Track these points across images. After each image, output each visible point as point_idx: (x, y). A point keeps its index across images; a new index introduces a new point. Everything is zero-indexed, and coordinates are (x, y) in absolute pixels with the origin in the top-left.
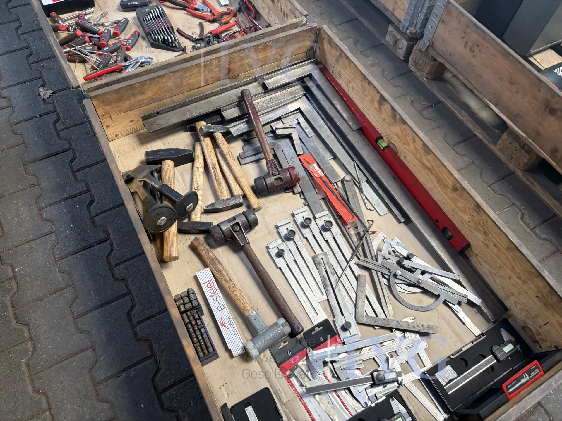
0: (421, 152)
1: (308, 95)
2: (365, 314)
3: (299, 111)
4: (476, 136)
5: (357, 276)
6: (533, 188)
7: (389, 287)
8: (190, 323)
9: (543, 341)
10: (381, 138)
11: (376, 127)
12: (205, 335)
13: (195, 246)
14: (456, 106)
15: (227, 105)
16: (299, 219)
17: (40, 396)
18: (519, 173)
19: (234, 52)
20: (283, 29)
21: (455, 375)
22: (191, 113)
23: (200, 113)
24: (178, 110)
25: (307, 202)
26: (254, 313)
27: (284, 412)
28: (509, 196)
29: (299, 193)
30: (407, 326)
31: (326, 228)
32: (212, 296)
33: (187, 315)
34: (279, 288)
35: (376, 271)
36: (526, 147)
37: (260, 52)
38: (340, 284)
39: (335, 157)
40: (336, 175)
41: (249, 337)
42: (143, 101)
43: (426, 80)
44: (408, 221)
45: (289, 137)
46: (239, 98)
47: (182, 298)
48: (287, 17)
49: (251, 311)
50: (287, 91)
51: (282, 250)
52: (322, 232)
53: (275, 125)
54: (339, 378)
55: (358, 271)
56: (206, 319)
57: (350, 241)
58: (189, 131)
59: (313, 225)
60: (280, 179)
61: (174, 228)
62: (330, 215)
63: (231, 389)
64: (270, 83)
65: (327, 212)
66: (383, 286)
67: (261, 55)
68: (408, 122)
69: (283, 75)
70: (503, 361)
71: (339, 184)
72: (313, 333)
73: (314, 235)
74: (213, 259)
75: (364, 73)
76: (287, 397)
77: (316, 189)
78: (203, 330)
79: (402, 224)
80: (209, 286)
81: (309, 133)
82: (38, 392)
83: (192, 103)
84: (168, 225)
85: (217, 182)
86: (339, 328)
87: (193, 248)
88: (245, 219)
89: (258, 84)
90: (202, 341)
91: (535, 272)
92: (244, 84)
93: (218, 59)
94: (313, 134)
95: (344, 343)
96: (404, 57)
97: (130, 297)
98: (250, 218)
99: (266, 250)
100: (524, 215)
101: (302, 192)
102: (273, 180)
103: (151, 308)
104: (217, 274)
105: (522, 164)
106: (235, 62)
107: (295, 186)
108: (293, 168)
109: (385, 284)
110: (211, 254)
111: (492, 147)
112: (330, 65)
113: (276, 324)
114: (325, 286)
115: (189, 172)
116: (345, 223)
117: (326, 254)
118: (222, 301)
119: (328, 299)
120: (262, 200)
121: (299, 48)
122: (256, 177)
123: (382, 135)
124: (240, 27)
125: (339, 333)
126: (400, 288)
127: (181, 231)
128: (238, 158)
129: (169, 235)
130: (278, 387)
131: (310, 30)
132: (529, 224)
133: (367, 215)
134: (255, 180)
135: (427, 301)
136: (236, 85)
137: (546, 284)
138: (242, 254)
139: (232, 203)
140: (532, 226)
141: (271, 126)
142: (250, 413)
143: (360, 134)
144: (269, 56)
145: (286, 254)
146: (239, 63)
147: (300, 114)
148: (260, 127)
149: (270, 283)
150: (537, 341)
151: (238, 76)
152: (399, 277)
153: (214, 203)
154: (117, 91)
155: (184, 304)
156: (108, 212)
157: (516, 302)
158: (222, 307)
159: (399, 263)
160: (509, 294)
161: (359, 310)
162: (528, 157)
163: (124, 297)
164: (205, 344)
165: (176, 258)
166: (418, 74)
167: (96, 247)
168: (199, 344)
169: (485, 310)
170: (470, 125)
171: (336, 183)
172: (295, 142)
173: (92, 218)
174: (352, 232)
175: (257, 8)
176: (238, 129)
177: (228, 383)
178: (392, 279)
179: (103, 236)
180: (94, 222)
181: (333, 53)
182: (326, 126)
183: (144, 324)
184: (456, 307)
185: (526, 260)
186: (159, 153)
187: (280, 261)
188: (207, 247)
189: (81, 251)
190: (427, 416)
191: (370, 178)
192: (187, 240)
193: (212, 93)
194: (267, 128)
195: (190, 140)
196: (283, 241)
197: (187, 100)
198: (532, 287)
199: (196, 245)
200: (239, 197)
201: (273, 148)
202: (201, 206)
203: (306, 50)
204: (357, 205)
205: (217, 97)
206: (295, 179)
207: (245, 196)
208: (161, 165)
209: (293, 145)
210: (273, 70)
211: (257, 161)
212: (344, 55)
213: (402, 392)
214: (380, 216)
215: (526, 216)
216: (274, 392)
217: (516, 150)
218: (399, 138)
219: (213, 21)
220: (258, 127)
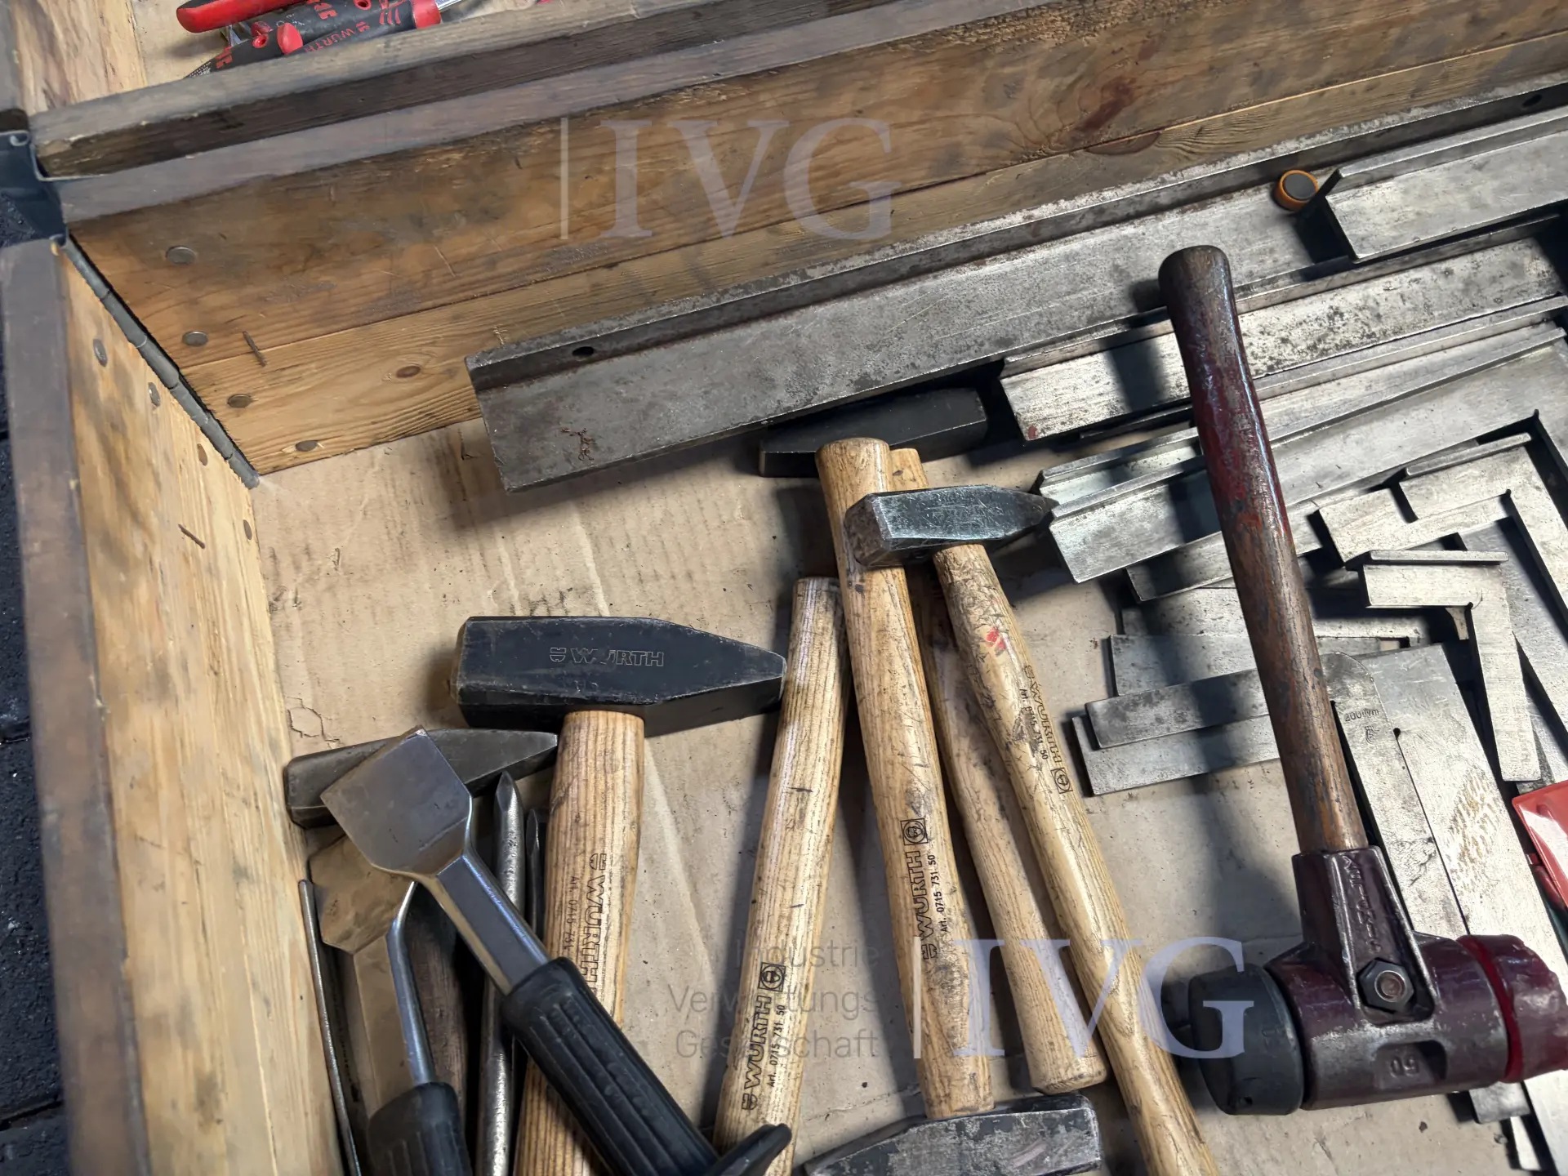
3: (1525, 437)
15: (1052, 342)
22: (806, 375)
23: (864, 380)
24: (716, 338)
42: (492, 263)
50: (1448, 273)
53: (1347, 522)
58: (768, 475)
64: (1374, 211)
83: (819, 301)
85: (930, 952)
89: (1271, 207)
102: (1369, 1052)
106: (1179, 48)
115: (737, 796)
128: (1068, 729)
139: (1025, 1163)
147: (1525, 458)
151: (1153, 137)
154: (287, 192)
172: (1491, 685)
176: (1104, 534)
186: (557, 653)
193: (964, 244)
195: (766, 538)
197: (794, 281)
200: (1071, 1111)
205: (992, 268)
208: (553, 739)
211: (1202, 780)
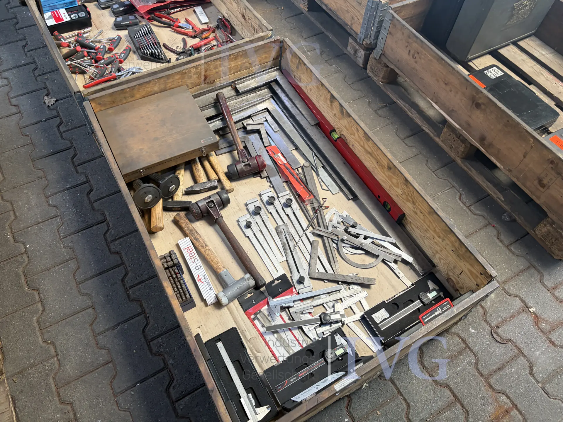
0: (363, 139)
1: (274, 97)
2: (317, 271)
3: (266, 110)
4: (423, 130)
5: (311, 241)
6: (470, 172)
7: (338, 250)
8: (172, 276)
9: (461, 288)
10: (334, 130)
11: (330, 122)
12: (183, 286)
13: (176, 220)
14: (407, 105)
15: (205, 106)
16: (265, 198)
17: (48, 345)
18: (459, 161)
19: (210, 61)
20: (251, 42)
21: (388, 315)
25: (272, 184)
26: (225, 270)
27: (248, 346)
28: (450, 180)
29: (266, 177)
30: (351, 280)
31: (288, 204)
32: (191, 259)
33: (169, 271)
34: (247, 252)
35: (327, 237)
36: (461, 138)
37: (232, 61)
38: (297, 248)
39: (297, 148)
40: (297, 162)
41: (220, 288)
43: (382, 84)
44: (355, 198)
45: (258, 131)
46: (215, 100)
47: (165, 258)
48: (257, 32)
49: (222, 269)
50: (257, 94)
51: (250, 222)
52: (284, 208)
53: (245, 122)
54: (293, 320)
55: (312, 238)
56: (186, 277)
57: (307, 215)
59: (276, 202)
60: (249, 165)
61: (160, 205)
62: (291, 194)
63: (206, 330)
64: (241, 87)
65: (288, 192)
66: (332, 248)
67: (233, 64)
68: (353, 116)
69: (253, 81)
70: (427, 304)
71: (300, 169)
72: (273, 285)
73: (277, 211)
74: (192, 230)
75: (318, 77)
76: (251, 335)
77: (280, 174)
78: (182, 282)
79: (351, 201)
80: (189, 251)
81: (275, 128)
82: (47, 343)
84: (155, 202)
86: (295, 281)
87: (176, 222)
88: (218, 197)
89: (231, 88)
90: (181, 291)
91: (449, 229)
92: (219, 88)
93: (195, 67)
94: (278, 129)
95: (299, 293)
96: (363, 65)
97: (124, 267)
98: (222, 197)
99: (237, 223)
100: (462, 196)
101: (268, 177)
102: (243, 166)
103: (142, 275)
104: (195, 242)
105: (460, 153)
106: (210, 70)
107: (262, 171)
108: (260, 156)
109: (334, 247)
110: (190, 226)
111: (437, 139)
112: (293, 71)
113: (243, 278)
114: (285, 249)
116: (303, 201)
117: (286, 225)
118: (199, 262)
119: (287, 260)
120: (234, 184)
121: (266, 58)
122: (229, 164)
123: (335, 128)
124: (218, 41)
125: (295, 285)
126: (346, 251)
127: (166, 209)
129: (155, 210)
130: (244, 327)
131: (274, 42)
132: (465, 203)
133: (322, 194)
134: (228, 167)
135: (369, 260)
136: (212, 89)
137: (456, 238)
138: (217, 226)
139: (209, 185)
140: (468, 204)
141: (243, 123)
142: (220, 347)
143: (317, 128)
144: (239, 65)
145: (254, 226)
146: (214, 71)
147: (267, 113)
148: (233, 124)
149: (239, 248)
150: (457, 290)
151: (214, 82)
152: (345, 242)
153: (193, 186)
154: (111, 94)
155: (167, 262)
156: (105, 199)
157: (440, 259)
158: (199, 267)
159: (346, 231)
160: (435, 252)
161: (312, 268)
162: (463, 146)
163: (119, 267)
164: (184, 292)
165: (161, 229)
166: (375, 79)
167: (95, 227)
168: (178, 292)
169: (416, 266)
170: (419, 121)
171: (297, 169)
172: (263, 136)
173: (91, 204)
174: (309, 208)
175: (233, 25)
177: (203, 325)
178: (340, 243)
179: (100, 218)
180: (93, 208)
181: (294, 61)
182: (289, 123)
183: (136, 287)
184: (393, 265)
185: (441, 220)
187: (248, 232)
188: (187, 221)
189: (82, 231)
190: (364, 348)
191: (325, 164)
192: (170, 216)
194: (240, 125)
196: (251, 216)
198: (449, 243)
199: (178, 219)
200: (214, 181)
201: (244, 141)
202: (182, 188)
203: (272, 59)
204: (314, 186)
206: (261, 164)
207: (219, 181)
209: (261, 139)
210: (244, 77)
211: (230, 152)
212: (302, 63)
213: (345, 329)
214: (333, 194)
215: (463, 197)
216: (240, 332)
217: (454, 141)
218: (347, 130)
219: (194, 37)
220: (230, 123)
